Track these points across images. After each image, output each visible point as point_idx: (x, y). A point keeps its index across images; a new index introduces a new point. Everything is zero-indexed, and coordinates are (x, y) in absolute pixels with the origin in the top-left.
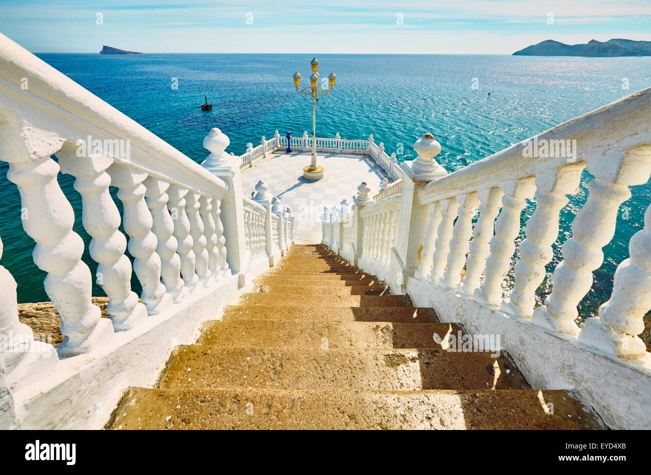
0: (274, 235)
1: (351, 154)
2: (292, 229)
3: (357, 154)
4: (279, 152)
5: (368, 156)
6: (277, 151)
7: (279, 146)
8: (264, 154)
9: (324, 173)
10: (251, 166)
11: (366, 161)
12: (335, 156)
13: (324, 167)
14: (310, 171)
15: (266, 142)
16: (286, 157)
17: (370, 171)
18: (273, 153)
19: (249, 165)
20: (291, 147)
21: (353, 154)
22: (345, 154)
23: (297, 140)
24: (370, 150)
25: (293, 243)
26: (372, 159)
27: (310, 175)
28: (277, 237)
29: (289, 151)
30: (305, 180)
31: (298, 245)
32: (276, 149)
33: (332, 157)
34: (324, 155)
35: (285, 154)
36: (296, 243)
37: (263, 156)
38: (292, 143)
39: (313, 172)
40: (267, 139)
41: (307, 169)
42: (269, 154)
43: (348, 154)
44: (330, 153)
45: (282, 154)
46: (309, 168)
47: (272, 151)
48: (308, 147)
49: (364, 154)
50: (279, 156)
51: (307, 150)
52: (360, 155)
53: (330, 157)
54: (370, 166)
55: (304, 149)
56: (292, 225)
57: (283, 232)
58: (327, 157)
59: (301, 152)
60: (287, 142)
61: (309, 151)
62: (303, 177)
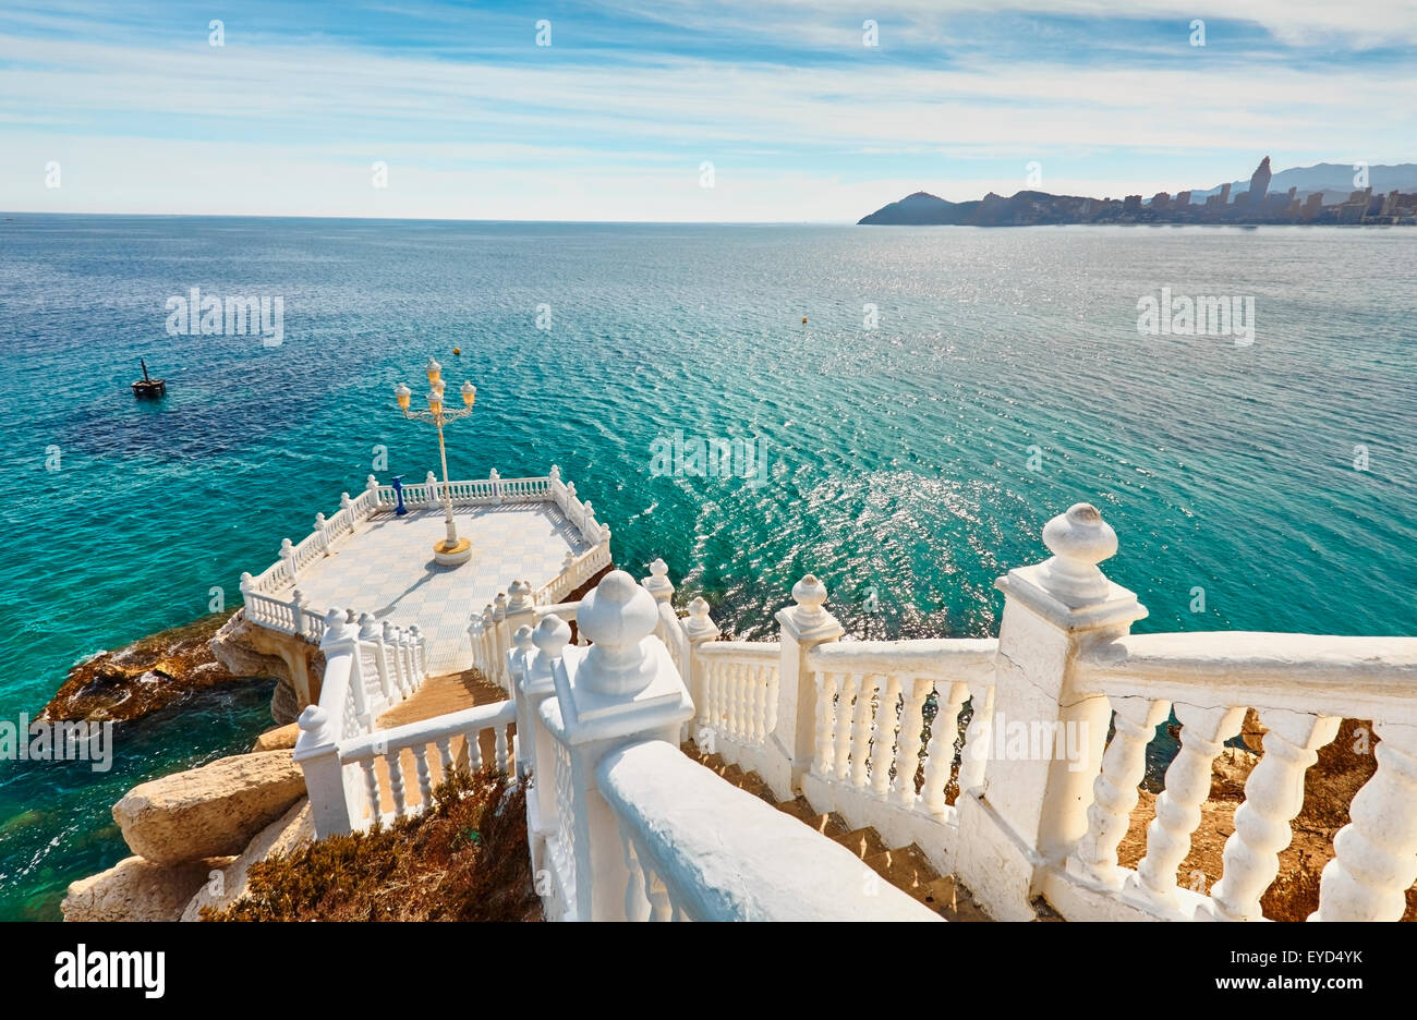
0: (390, 672)
1: (521, 503)
2: (422, 656)
3: (533, 503)
4: (380, 517)
5: (552, 505)
6: (377, 514)
7: (380, 504)
8: (350, 525)
9: (473, 550)
10: (327, 555)
11: (547, 514)
12: (492, 512)
13: (471, 538)
14: (446, 550)
15: (351, 503)
16: (397, 526)
17: (553, 533)
18: (368, 520)
19: (322, 554)
20: (404, 503)
21: (525, 502)
22: (510, 504)
23: (417, 490)
24: (555, 493)
25: (427, 677)
26: (559, 511)
27: (446, 557)
28: (394, 674)
29: (401, 512)
30: (437, 567)
31: (435, 678)
32: (374, 510)
33: (486, 515)
34: (471, 513)
35: (393, 519)
36: (431, 676)
37: (349, 530)
38: (405, 495)
39: (453, 551)
40: (352, 498)
41: (441, 548)
42: (361, 524)
43: (515, 504)
44: (482, 505)
45: (388, 520)
46: (444, 544)
47: (365, 516)
48: (438, 500)
49: (545, 501)
50: (382, 526)
51: (438, 506)
52: (538, 503)
53: (482, 514)
54: (554, 523)
55: (431, 505)
56: (423, 650)
57: (402, 666)
58: (477, 515)
59: (425, 511)
60: (396, 495)
61: (442, 508)
62: (434, 561)
